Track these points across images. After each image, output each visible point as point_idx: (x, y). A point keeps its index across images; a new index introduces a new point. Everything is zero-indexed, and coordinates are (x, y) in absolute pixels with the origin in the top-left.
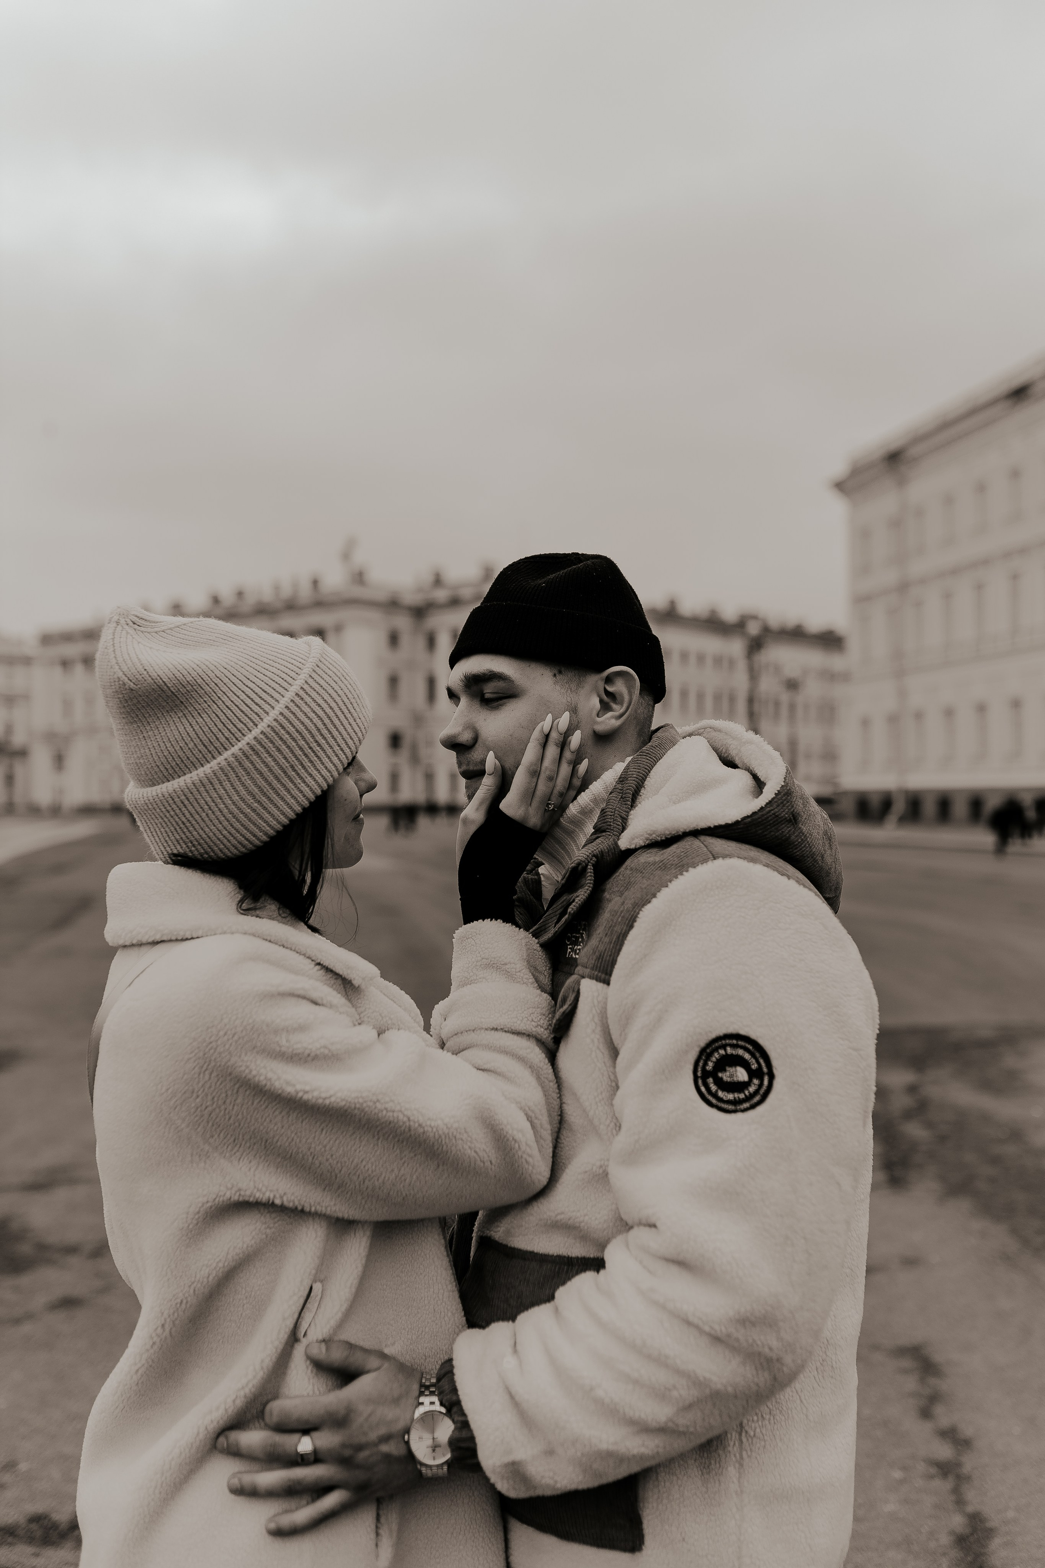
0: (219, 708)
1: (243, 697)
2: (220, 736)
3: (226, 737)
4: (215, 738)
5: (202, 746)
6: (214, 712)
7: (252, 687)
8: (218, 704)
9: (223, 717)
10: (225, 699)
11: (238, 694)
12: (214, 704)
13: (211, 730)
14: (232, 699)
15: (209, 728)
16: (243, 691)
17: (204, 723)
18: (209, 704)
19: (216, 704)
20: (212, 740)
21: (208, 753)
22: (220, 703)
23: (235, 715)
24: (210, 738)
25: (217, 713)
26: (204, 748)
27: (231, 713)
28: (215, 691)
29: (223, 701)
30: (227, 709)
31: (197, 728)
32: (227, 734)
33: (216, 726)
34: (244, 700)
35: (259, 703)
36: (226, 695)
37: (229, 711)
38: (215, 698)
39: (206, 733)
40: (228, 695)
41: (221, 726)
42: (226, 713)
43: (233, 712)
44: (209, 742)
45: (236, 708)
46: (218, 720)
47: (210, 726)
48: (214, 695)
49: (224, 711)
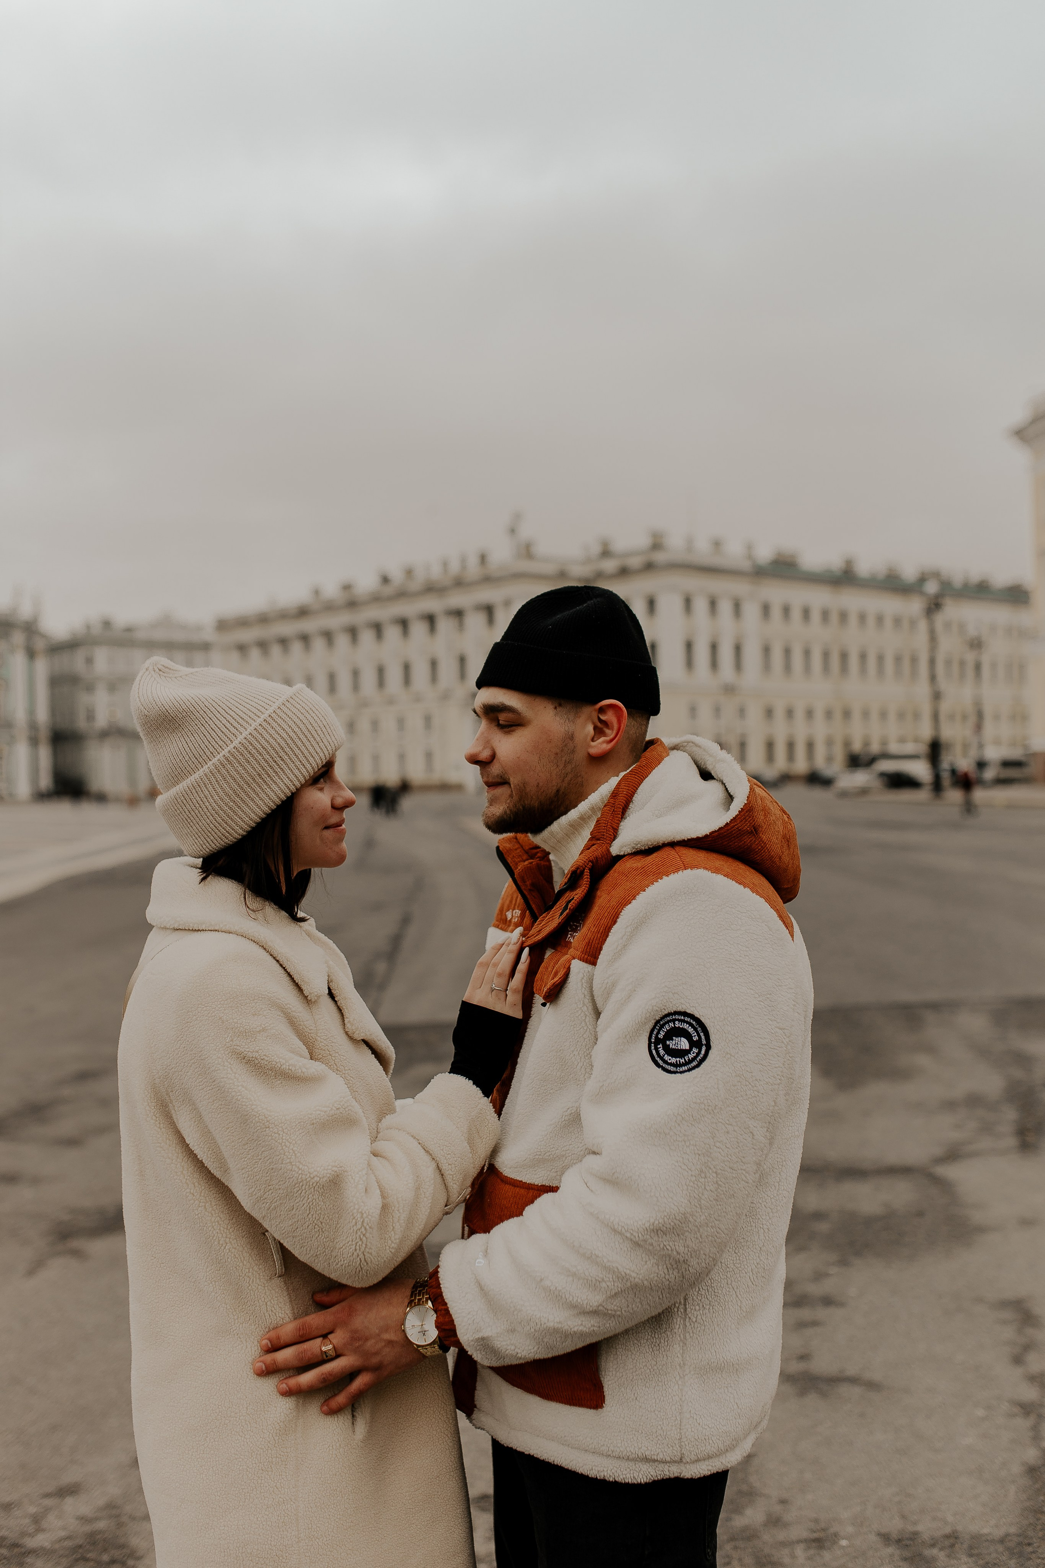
2: (206, 750)
4: (203, 752)
9: (208, 737)
14: (220, 719)
18: (199, 726)
20: (201, 754)
23: (217, 735)
24: (200, 752)
26: (196, 760)
28: (204, 716)
30: (211, 730)
31: (190, 745)
32: (211, 749)
36: (211, 720)
37: (213, 732)
38: (203, 722)
40: (216, 715)
41: (207, 743)
43: (216, 733)
44: (199, 755)
49: (210, 732)
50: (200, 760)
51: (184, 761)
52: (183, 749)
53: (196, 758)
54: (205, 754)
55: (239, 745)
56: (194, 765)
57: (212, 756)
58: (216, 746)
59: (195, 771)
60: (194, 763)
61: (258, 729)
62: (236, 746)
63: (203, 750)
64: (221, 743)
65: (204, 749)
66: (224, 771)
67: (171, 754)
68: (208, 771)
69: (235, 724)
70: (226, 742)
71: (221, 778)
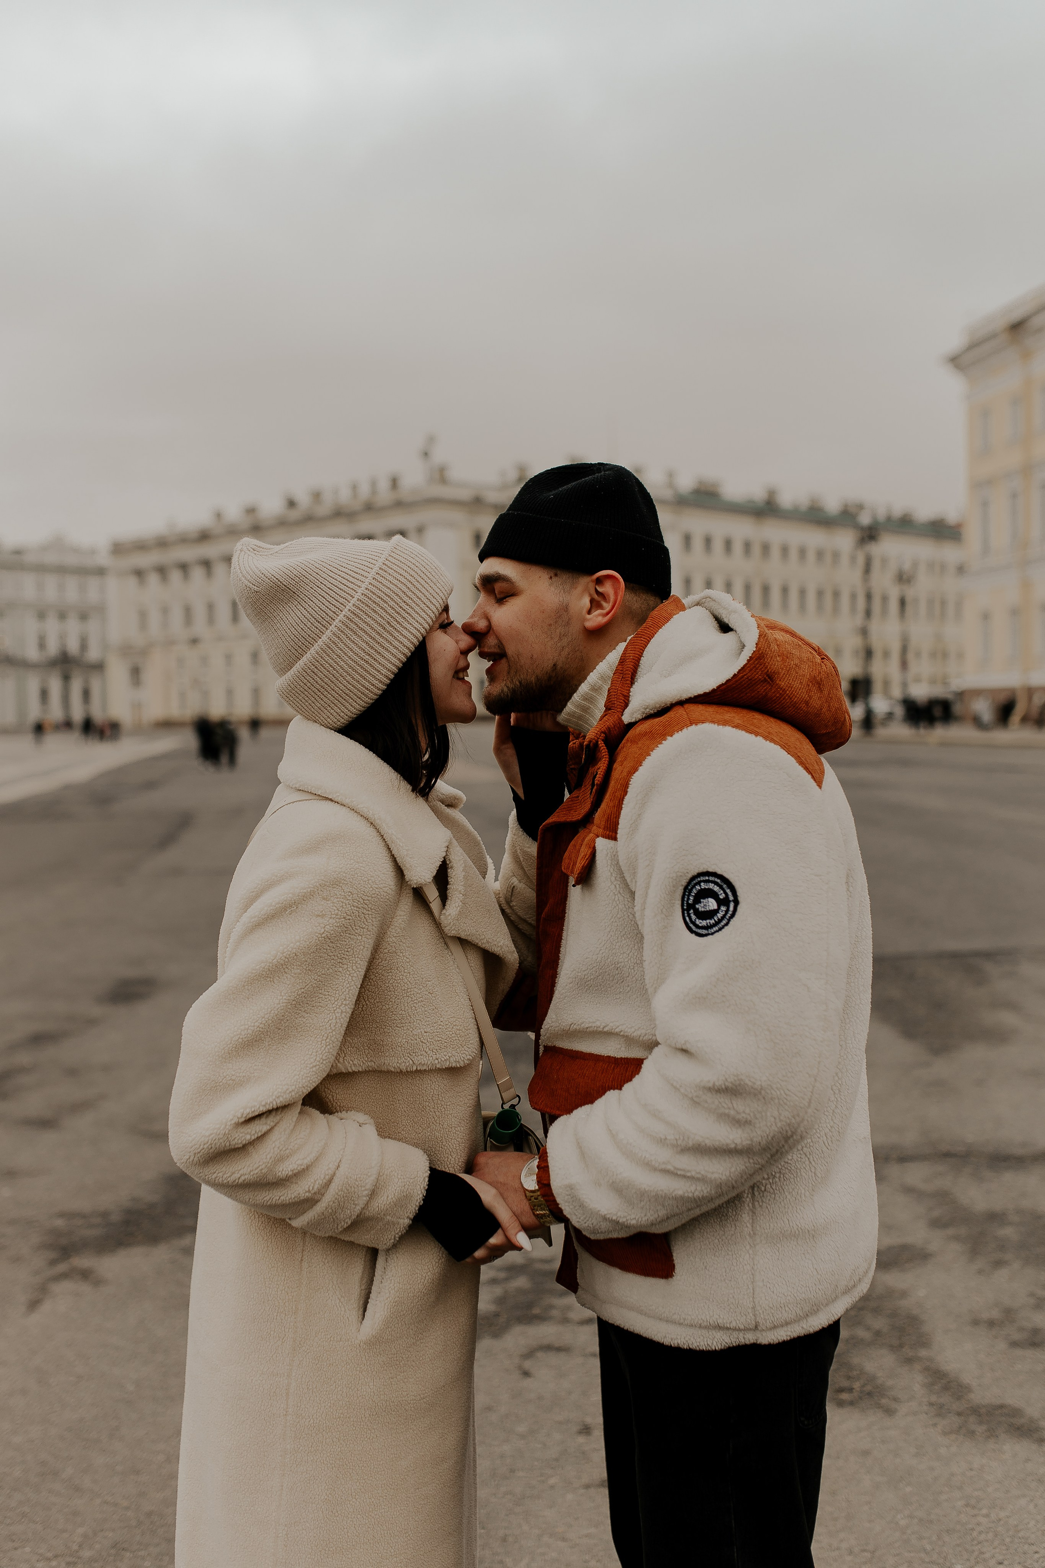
0: (323, 591)
1: (339, 579)
2: (328, 611)
3: (333, 612)
5: (317, 623)
6: (320, 595)
7: (345, 571)
8: (322, 588)
9: (327, 597)
10: (326, 583)
11: (335, 578)
12: (318, 588)
13: (321, 609)
14: (331, 582)
15: (319, 607)
16: (339, 575)
17: (314, 604)
18: (314, 589)
19: (320, 588)
20: (323, 617)
21: (323, 628)
22: (322, 586)
23: (336, 593)
24: (322, 615)
25: (322, 595)
26: (319, 625)
27: (333, 593)
28: (317, 578)
29: (325, 585)
30: (329, 590)
31: (310, 609)
32: (333, 608)
33: (324, 605)
34: (341, 581)
35: (353, 581)
36: (326, 580)
37: (331, 591)
38: (319, 584)
39: (317, 612)
40: (328, 579)
41: (327, 604)
42: (329, 593)
43: (334, 592)
44: (321, 619)
45: (336, 588)
46: (325, 600)
47: (319, 606)
48: (317, 581)
49: (327, 592)
50: (324, 623)
51: (307, 628)
52: (303, 617)
53: (318, 622)
54: (328, 615)
55: (362, 597)
56: (318, 630)
57: (336, 616)
58: (338, 605)
59: (320, 636)
60: (317, 628)
61: (376, 578)
62: (359, 598)
63: (324, 612)
64: (341, 600)
65: (325, 610)
66: (352, 626)
67: (291, 626)
68: (336, 630)
69: (351, 579)
70: (347, 598)
71: (351, 633)
